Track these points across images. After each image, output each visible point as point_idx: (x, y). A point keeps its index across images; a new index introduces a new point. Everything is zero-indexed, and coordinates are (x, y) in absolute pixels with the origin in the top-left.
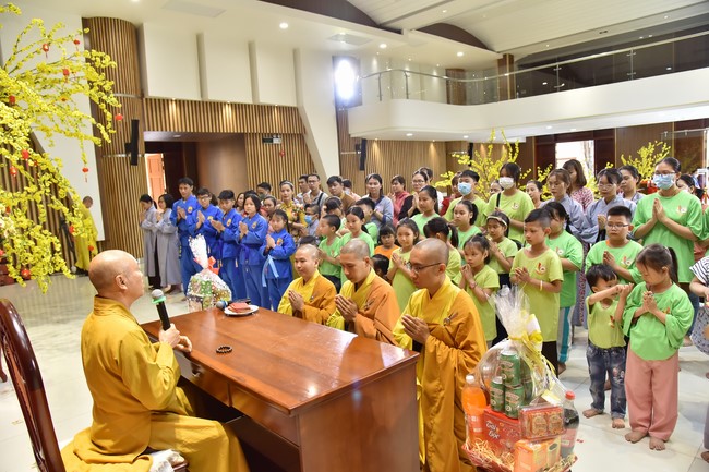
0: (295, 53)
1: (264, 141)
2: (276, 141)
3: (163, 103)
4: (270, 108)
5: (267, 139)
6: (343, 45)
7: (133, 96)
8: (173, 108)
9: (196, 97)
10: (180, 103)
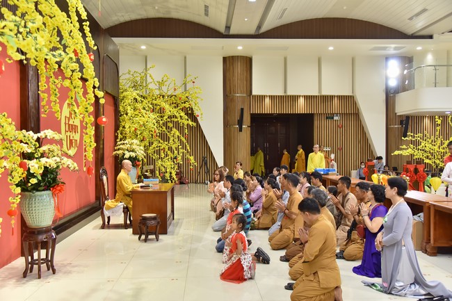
0: (353, 60)
1: (327, 118)
2: (336, 118)
3: (262, 98)
4: (332, 97)
5: (330, 117)
6: (392, 52)
7: (245, 95)
8: (267, 100)
9: (281, 93)
10: (271, 97)
